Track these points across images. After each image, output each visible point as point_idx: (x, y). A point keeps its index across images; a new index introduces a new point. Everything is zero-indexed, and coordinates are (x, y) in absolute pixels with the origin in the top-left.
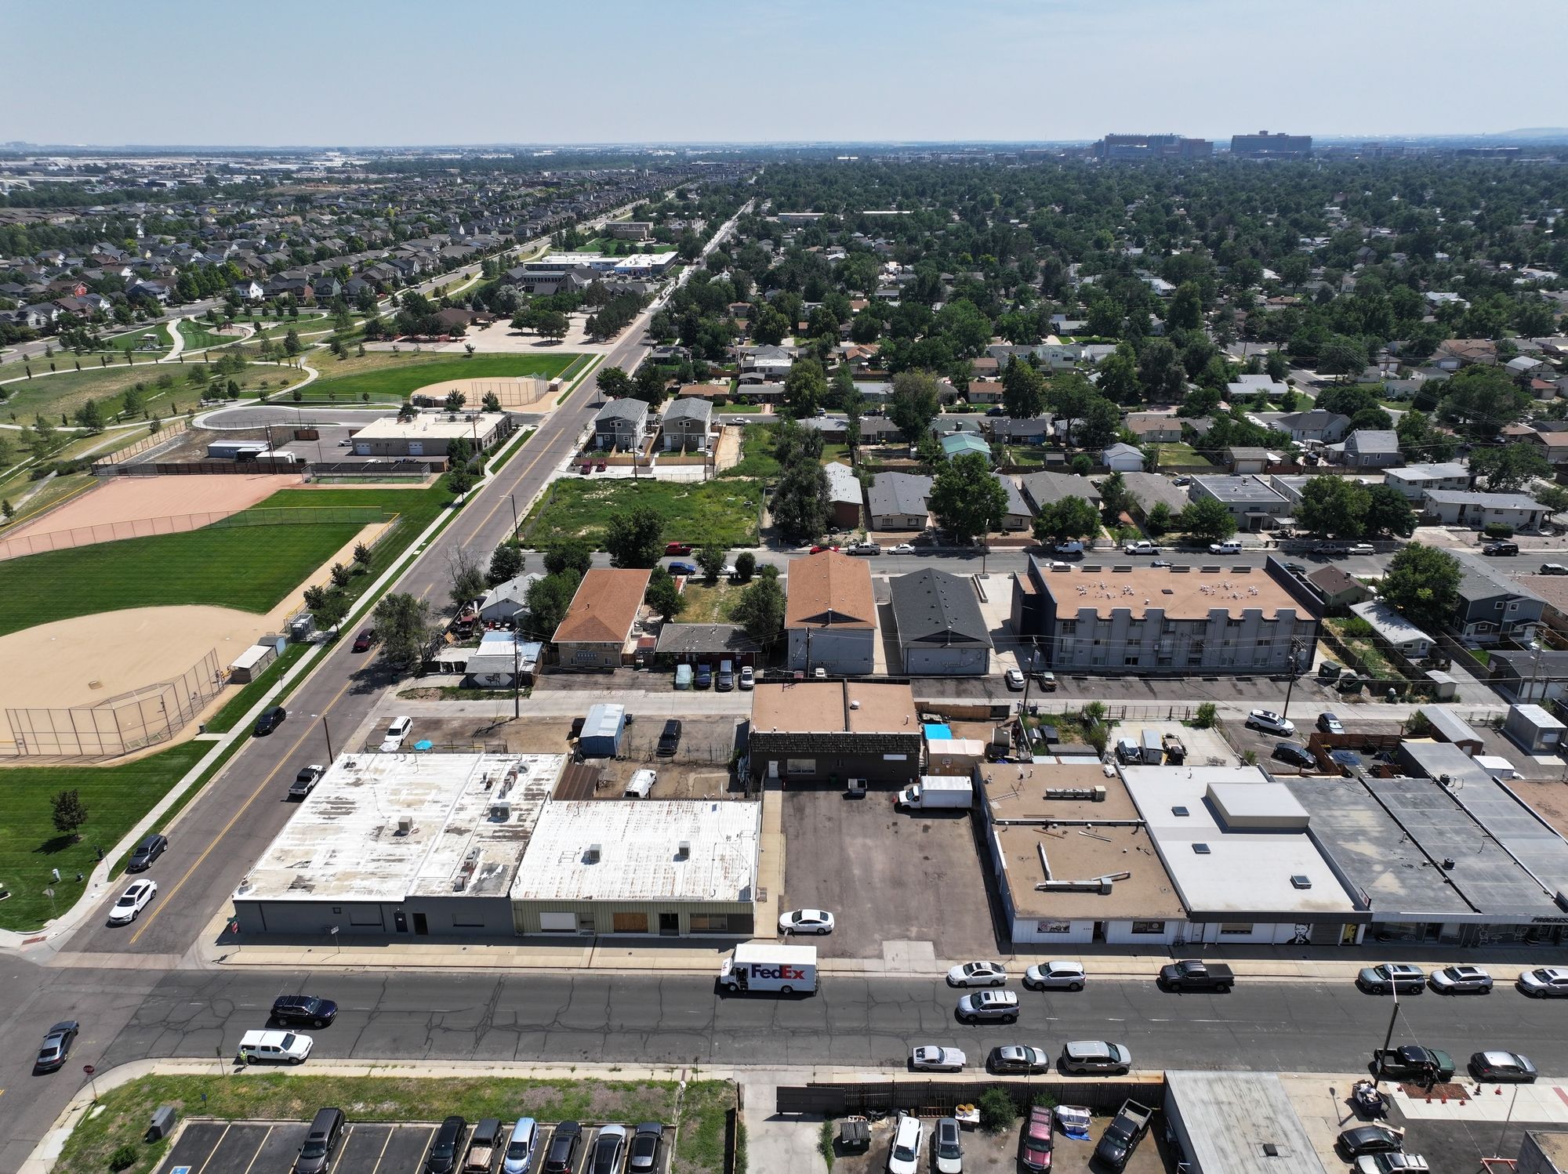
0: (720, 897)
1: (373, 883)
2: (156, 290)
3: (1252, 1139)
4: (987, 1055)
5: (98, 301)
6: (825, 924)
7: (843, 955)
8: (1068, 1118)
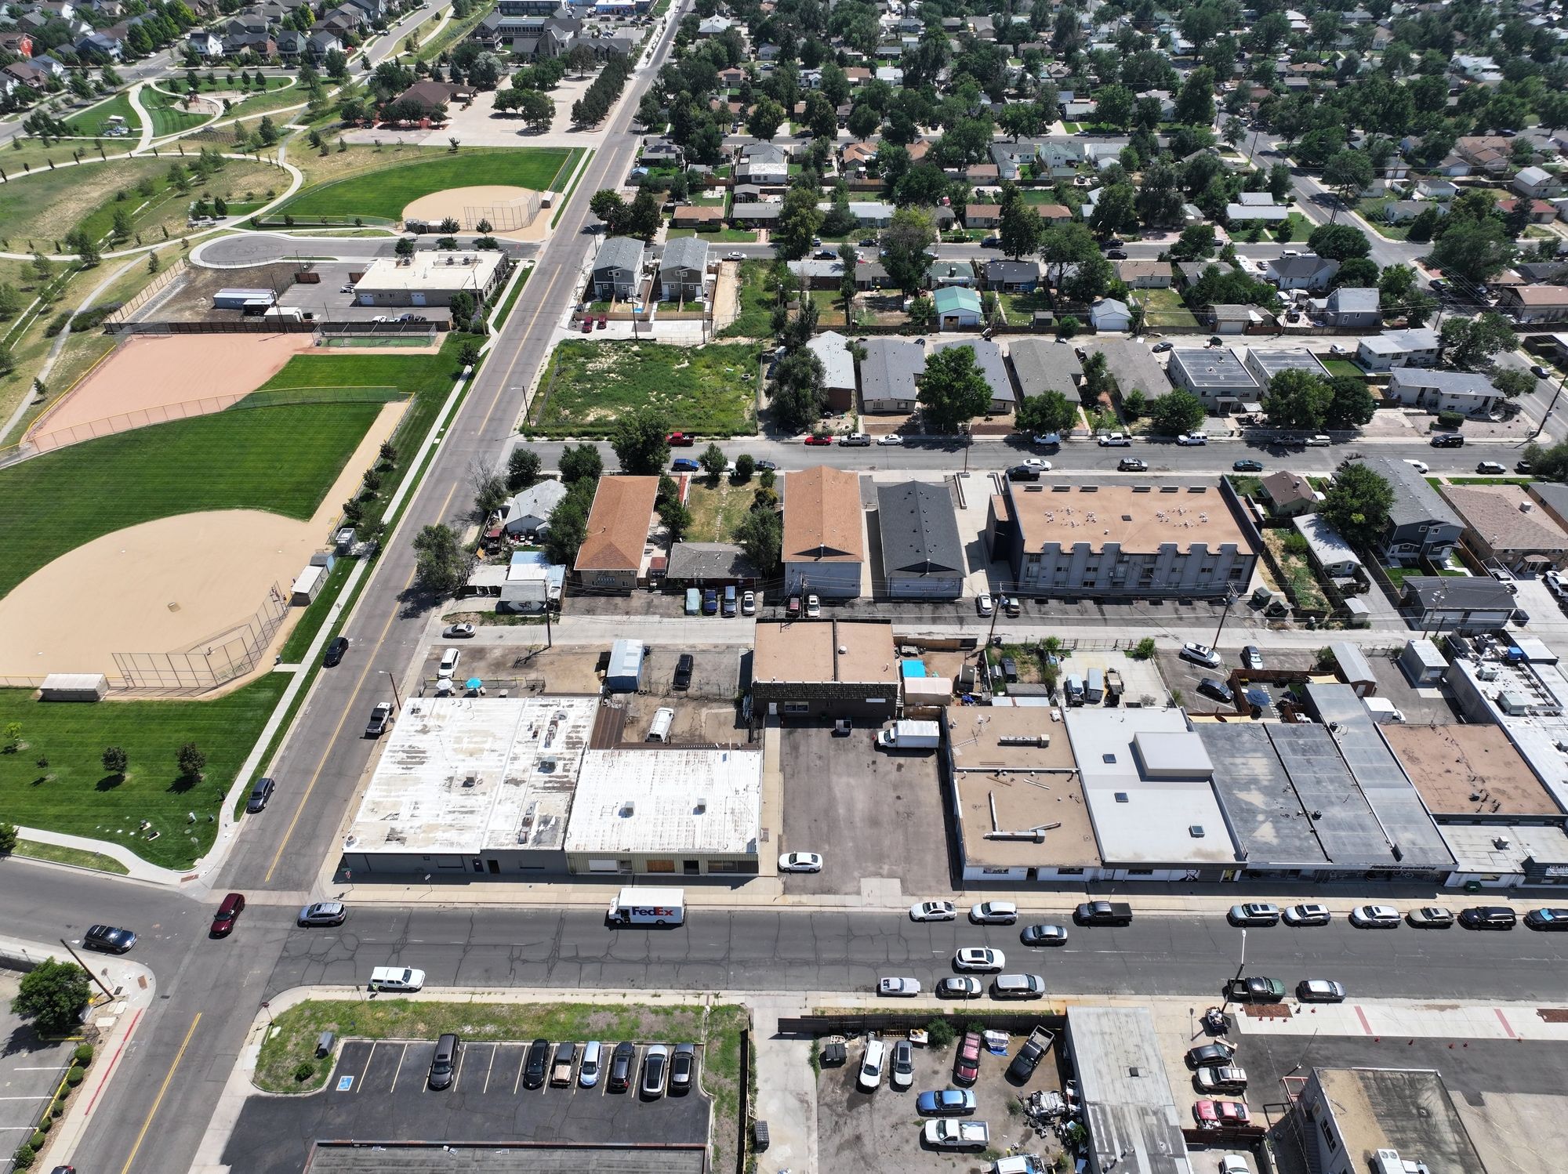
0: (731, 850)
1: (452, 835)
2: (106, 44)
3: (1123, 1063)
4: (937, 982)
5: (50, 66)
6: (815, 865)
7: (829, 891)
8: (993, 1040)
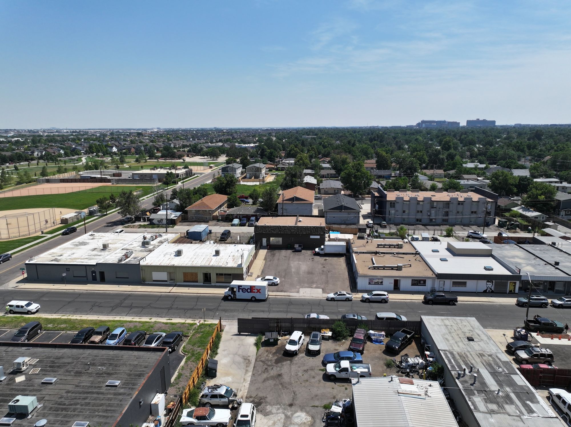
0: (229, 265)
1: (86, 260)
2: (81, 149)
3: (462, 336)
5: (60, 150)
6: (275, 281)
7: (281, 291)
8: (374, 335)
